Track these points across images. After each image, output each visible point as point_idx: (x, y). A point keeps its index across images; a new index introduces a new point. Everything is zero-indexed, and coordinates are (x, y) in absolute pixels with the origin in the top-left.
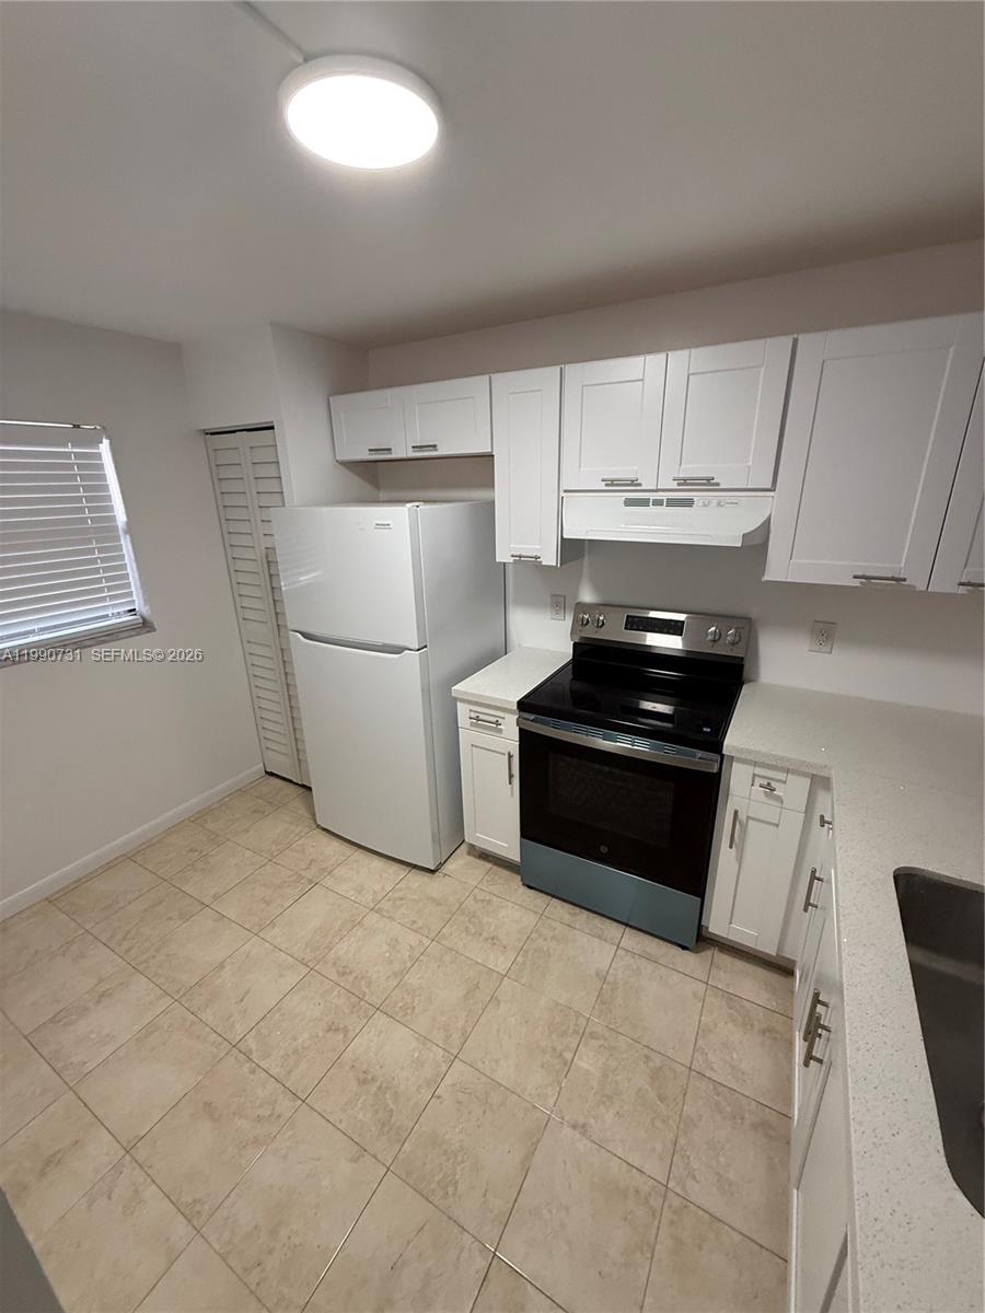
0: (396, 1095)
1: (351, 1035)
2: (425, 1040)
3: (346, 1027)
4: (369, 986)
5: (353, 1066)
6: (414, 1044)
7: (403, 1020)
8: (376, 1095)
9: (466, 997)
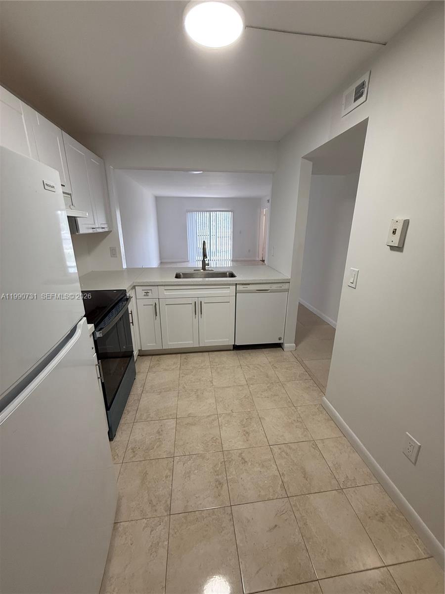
0: (242, 421)
1: (240, 451)
2: (220, 426)
3: (239, 457)
4: (217, 464)
5: (247, 440)
6: (224, 428)
7: (220, 439)
8: (247, 427)
9: (195, 424)
